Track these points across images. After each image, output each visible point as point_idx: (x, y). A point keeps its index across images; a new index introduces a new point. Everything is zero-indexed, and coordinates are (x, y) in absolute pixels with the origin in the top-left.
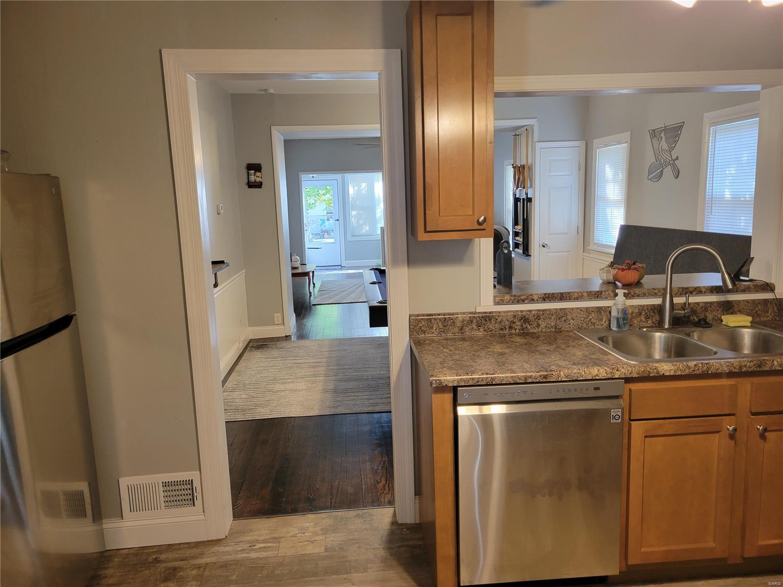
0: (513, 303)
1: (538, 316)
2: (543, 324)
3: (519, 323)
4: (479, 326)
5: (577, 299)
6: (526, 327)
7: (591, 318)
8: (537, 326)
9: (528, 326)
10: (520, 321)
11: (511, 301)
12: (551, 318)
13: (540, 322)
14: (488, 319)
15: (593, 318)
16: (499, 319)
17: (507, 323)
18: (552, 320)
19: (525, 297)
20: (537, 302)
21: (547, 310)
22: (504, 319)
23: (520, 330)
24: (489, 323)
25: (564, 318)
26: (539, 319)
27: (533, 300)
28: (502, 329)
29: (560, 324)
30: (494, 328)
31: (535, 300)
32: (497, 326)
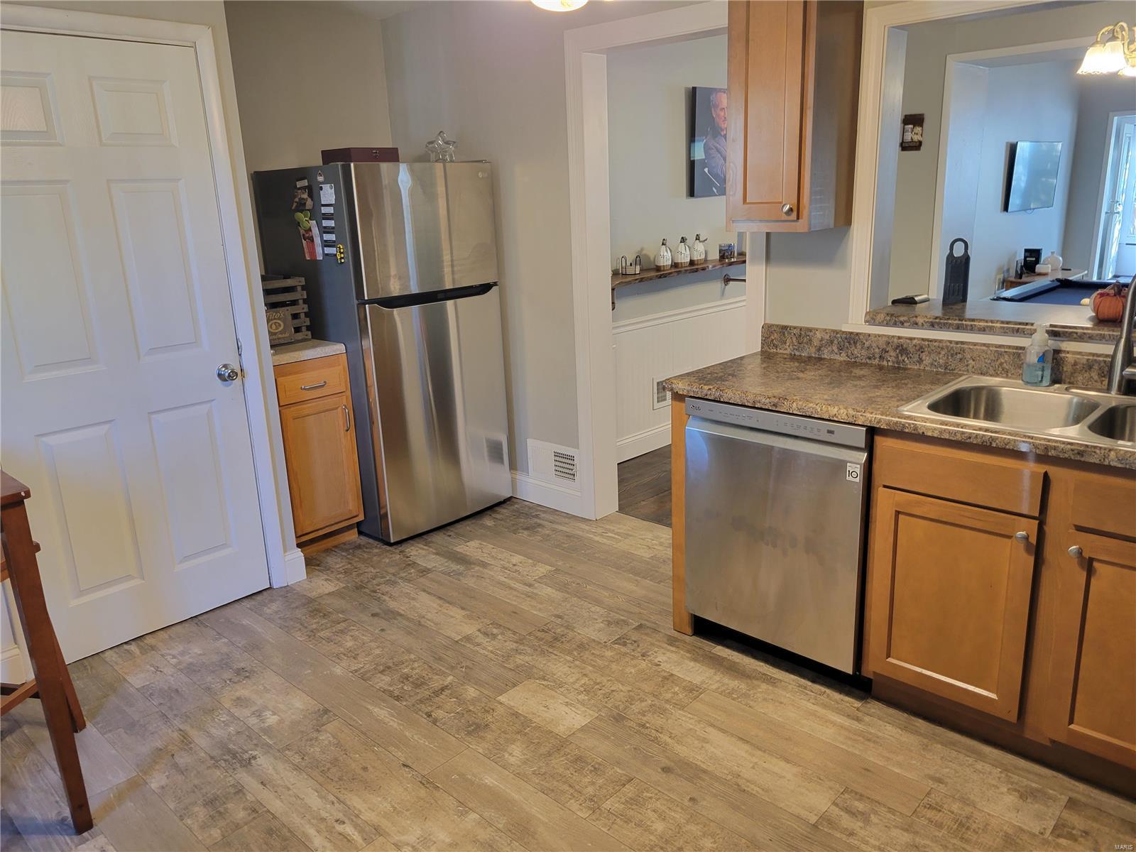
0: (887, 325)
1: (922, 348)
2: (927, 360)
3: (893, 354)
4: (840, 349)
5: (983, 330)
6: (903, 360)
7: (1003, 361)
8: (918, 362)
9: (906, 359)
10: (895, 350)
11: (885, 322)
12: (940, 353)
13: (924, 356)
14: (852, 342)
15: (1006, 362)
16: (867, 344)
17: (877, 350)
18: (941, 356)
19: (905, 318)
20: (923, 327)
21: (935, 341)
22: (874, 345)
23: (893, 363)
24: (854, 348)
25: (959, 356)
26: (922, 352)
27: (917, 324)
28: (870, 358)
29: (953, 364)
30: (859, 355)
31: (920, 324)
32: (864, 353)
